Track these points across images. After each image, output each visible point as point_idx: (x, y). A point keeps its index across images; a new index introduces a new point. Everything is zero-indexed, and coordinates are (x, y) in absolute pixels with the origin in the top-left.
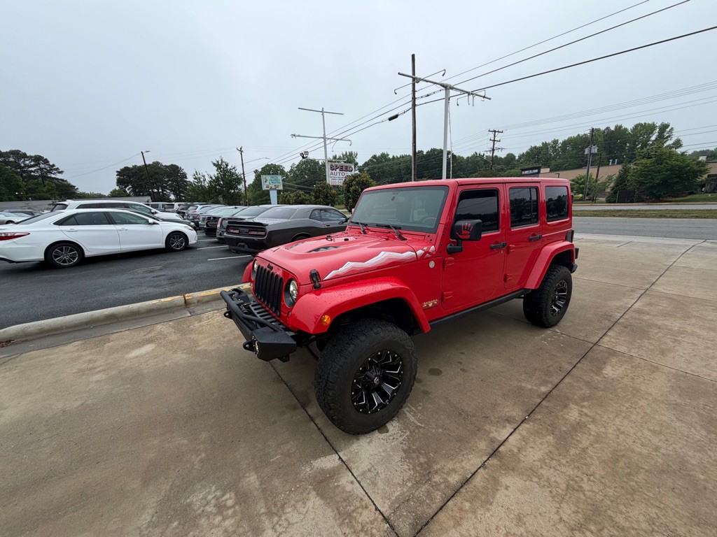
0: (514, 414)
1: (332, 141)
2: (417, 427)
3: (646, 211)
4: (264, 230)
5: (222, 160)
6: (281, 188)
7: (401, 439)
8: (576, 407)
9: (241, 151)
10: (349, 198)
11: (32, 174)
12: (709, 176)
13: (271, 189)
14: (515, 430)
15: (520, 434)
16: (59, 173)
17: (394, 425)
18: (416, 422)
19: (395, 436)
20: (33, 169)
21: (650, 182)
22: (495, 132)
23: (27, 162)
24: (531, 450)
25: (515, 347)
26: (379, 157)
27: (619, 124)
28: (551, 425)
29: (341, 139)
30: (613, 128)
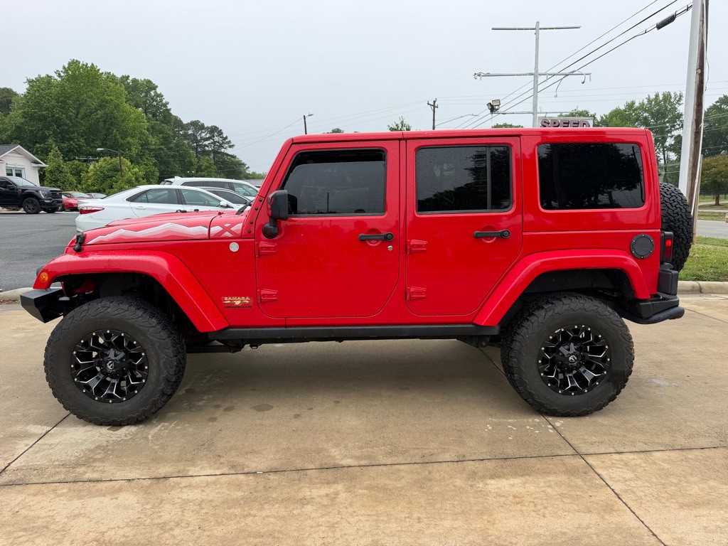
0: (254, 465)
2: (145, 437)
5: (402, 123)
7: (113, 439)
9: (434, 106)
11: (207, 148)
14: (221, 475)
16: (230, 147)
17: (130, 429)
18: (152, 434)
19: (113, 436)
20: (207, 143)
23: (203, 135)
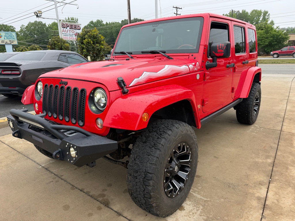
0: (262, 179)
1: (62, 4)
2: (205, 201)
3: (264, 60)
4: (18, 69)
6: (16, 43)
7: (199, 212)
8: (293, 168)
10: (83, 48)
12: (289, 41)
13: (7, 43)
14: (268, 189)
15: (272, 191)
17: (188, 204)
18: (202, 198)
19: (193, 211)
21: (264, 44)
22: (177, 8)
24: (284, 199)
25: (239, 138)
26: (95, 23)
27: (244, 9)
28: (286, 181)
29: (69, 4)
30: (241, 12)
